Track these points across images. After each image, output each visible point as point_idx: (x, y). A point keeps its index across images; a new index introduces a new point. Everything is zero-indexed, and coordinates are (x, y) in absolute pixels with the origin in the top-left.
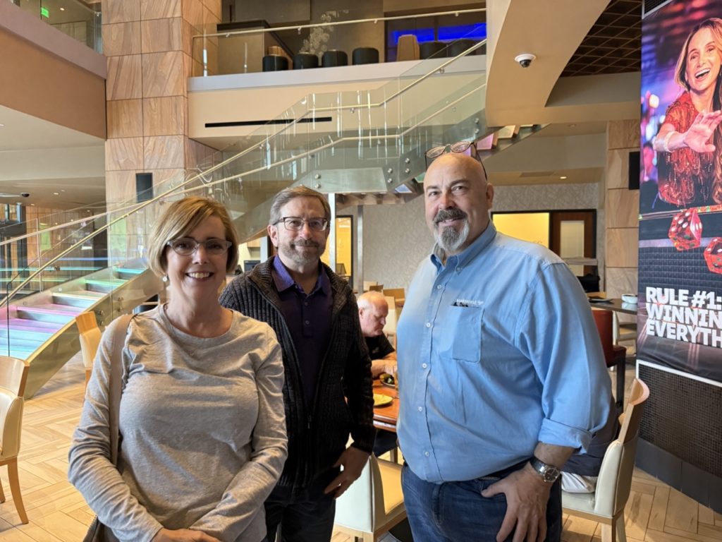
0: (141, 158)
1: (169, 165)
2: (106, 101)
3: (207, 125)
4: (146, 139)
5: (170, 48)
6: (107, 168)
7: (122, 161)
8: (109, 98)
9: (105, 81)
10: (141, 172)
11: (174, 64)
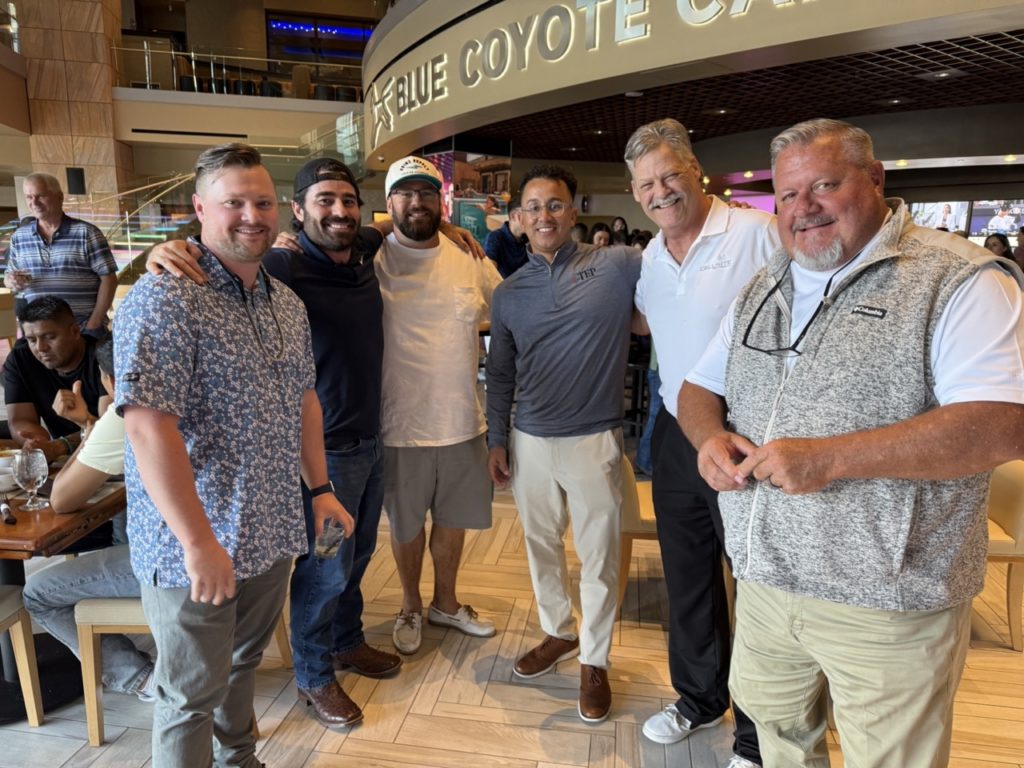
0: (71, 155)
1: (101, 162)
2: (28, 99)
3: (134, 131)
4: (75, 138)
5: (95, 60)
6: (34, 160)
7: (50, 155)
8: (31, 96)
9: (26, 81)
10: (72, 166)
11: (99, 74)
